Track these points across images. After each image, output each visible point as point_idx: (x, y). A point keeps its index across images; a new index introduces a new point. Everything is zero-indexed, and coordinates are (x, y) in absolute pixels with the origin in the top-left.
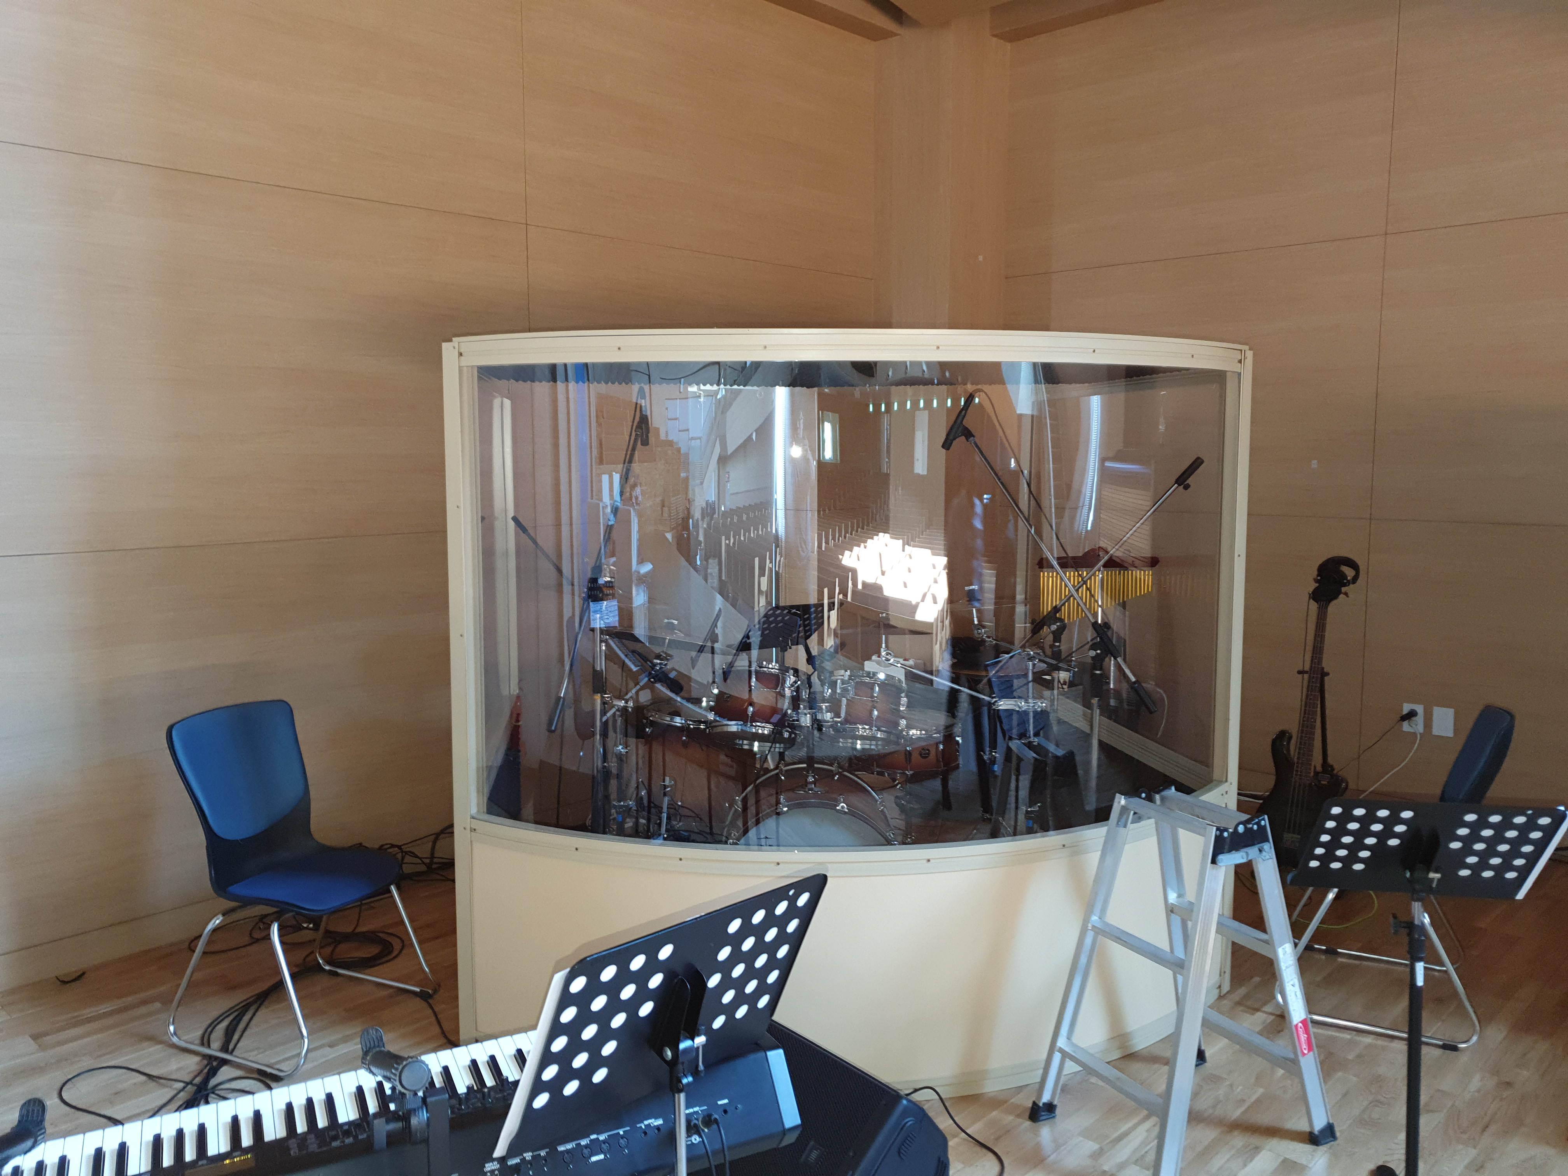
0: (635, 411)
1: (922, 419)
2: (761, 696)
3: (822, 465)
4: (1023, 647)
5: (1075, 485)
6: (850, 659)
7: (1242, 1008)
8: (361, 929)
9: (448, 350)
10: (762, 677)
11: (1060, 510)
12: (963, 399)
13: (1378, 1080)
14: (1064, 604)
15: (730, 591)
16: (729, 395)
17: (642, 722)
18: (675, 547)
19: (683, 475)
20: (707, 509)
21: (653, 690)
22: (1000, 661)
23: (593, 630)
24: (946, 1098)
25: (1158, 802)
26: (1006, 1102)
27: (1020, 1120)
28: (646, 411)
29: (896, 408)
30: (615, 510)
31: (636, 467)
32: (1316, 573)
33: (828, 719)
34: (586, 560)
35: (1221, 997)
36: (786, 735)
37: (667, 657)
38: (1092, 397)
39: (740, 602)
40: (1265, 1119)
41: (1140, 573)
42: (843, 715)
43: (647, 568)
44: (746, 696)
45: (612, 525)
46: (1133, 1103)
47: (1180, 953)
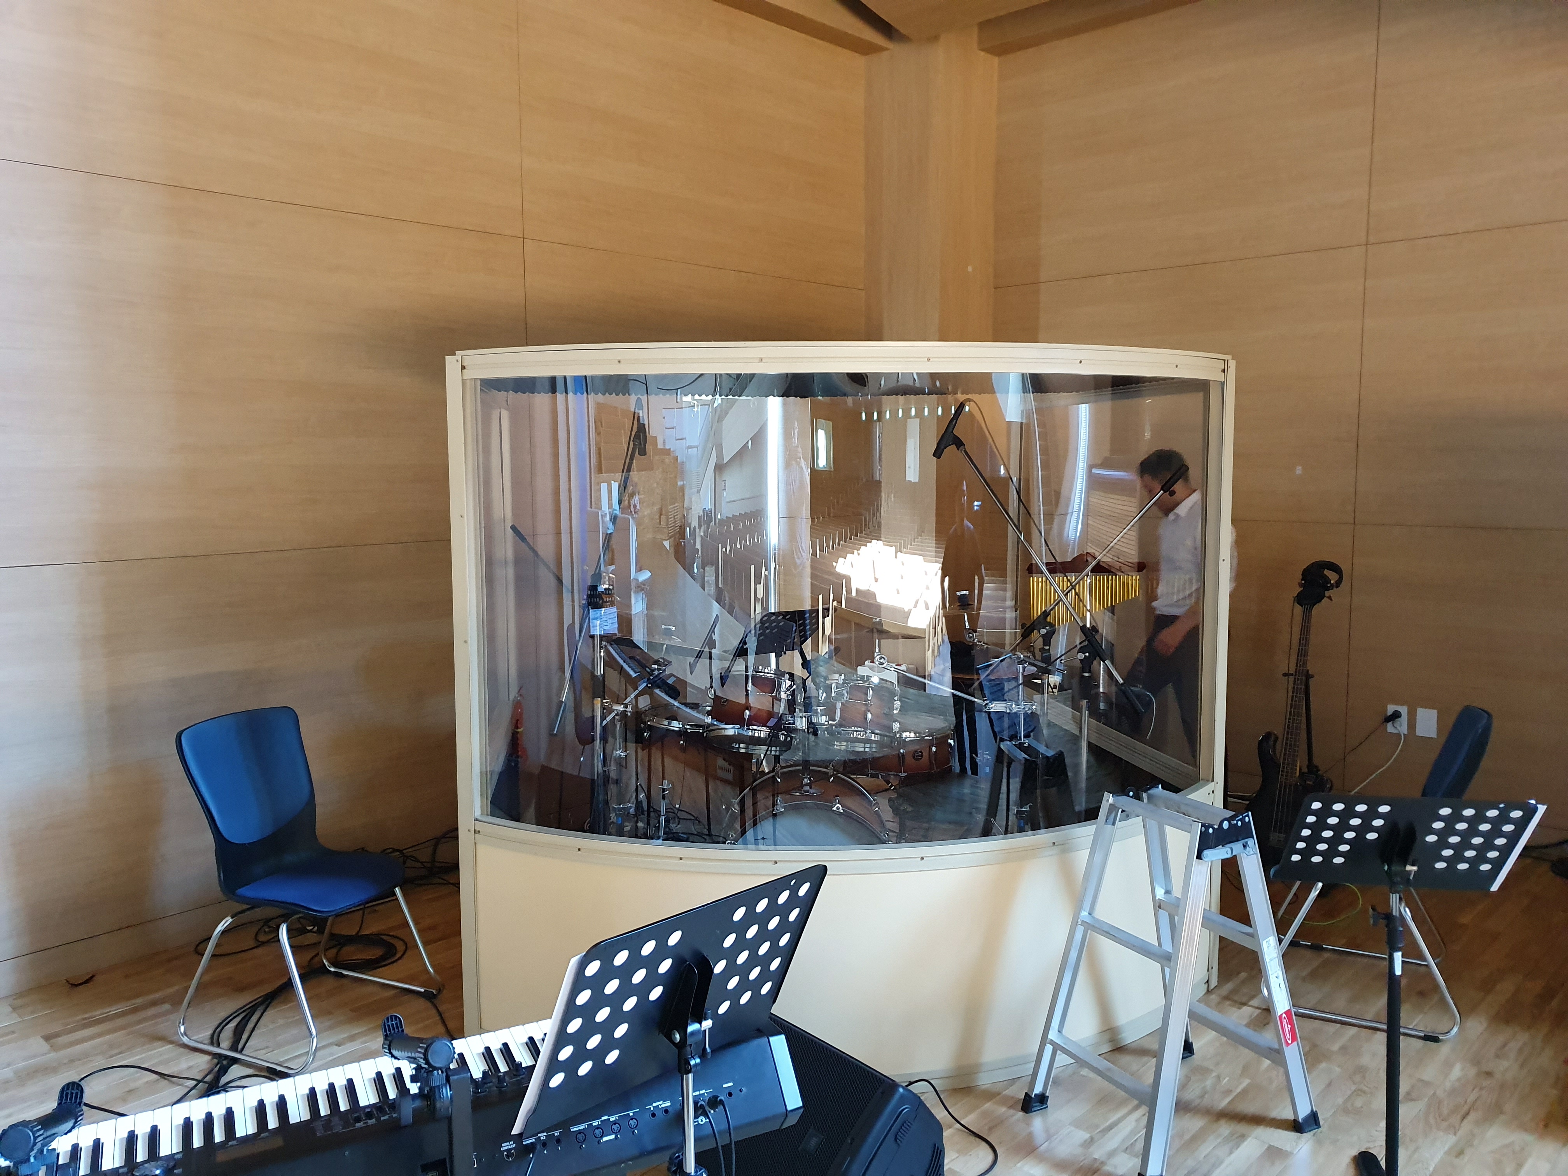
0: (633, 420)
1: (914, 427)
2: (758, 700)
3: (815, 474)
4: (1014, 650)
5: (1064, 492)
6: (844, 665)
7: (1228, 1003)
8: (366, 932)
9: (452, 363)
10: (758, 681)
11: (1050, 517)
12: (953, 407)
13: (1361, 1070)
14: (1054, 608)
15: (727, 598)
16: (724, 404)
17: (640, 727)
18: (672, 553)
19: (680, 483)
20: (704, 518)
21: (652, 695)
22: (991, 665)
23: (592, 637)
24: (940, 1091)
25: (1145, 800)
26: (999, 1094)
27: (1012, 1111)
28: (644, 420)
29: (888, 416)
30: (614, 519)
31: (634, 475)
32: (1301, 577)
33: (823, 722)
34: (586, 567)
35: (1208, 992)
36: (782, 738)
37: (667, 663)
38: (1080, 405)
39: (736, 609)
40: (1250, 1108)
41: (1128, 578)
42: (838, 718)
43: (645, 575)
44: (743, 701)
45: (610, 534)
46: (1123, 1093)
47: (1167, 947)
